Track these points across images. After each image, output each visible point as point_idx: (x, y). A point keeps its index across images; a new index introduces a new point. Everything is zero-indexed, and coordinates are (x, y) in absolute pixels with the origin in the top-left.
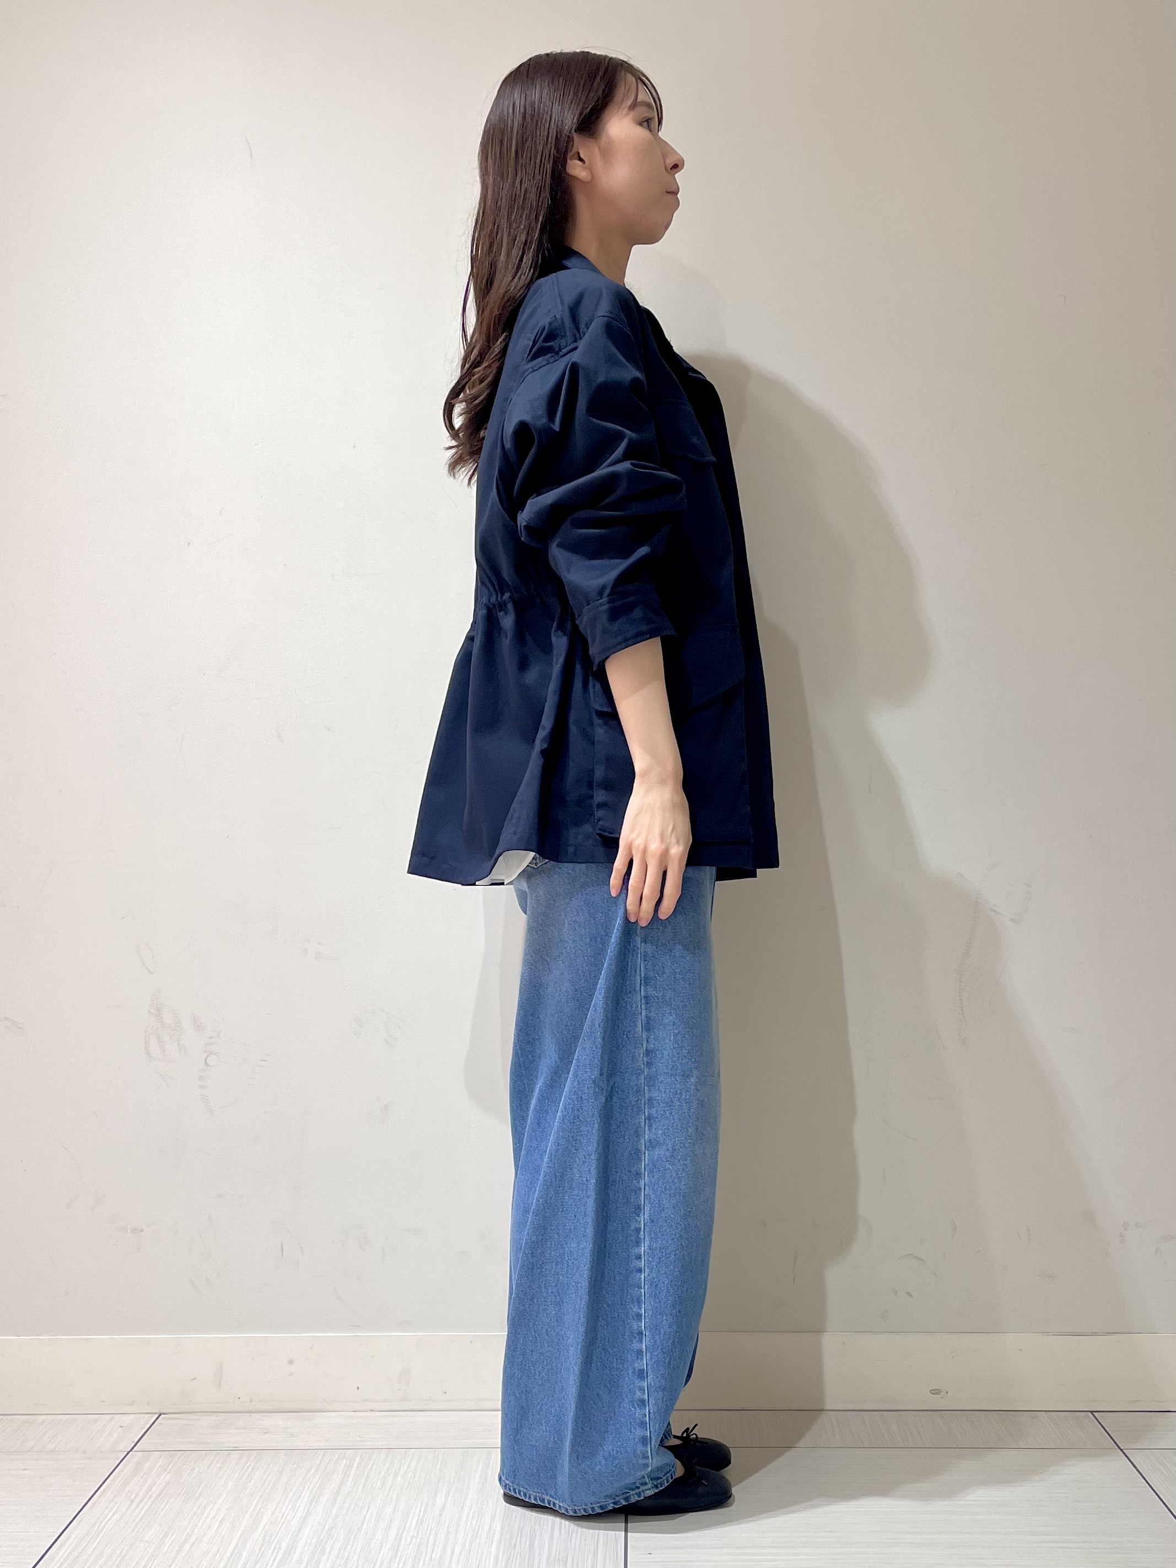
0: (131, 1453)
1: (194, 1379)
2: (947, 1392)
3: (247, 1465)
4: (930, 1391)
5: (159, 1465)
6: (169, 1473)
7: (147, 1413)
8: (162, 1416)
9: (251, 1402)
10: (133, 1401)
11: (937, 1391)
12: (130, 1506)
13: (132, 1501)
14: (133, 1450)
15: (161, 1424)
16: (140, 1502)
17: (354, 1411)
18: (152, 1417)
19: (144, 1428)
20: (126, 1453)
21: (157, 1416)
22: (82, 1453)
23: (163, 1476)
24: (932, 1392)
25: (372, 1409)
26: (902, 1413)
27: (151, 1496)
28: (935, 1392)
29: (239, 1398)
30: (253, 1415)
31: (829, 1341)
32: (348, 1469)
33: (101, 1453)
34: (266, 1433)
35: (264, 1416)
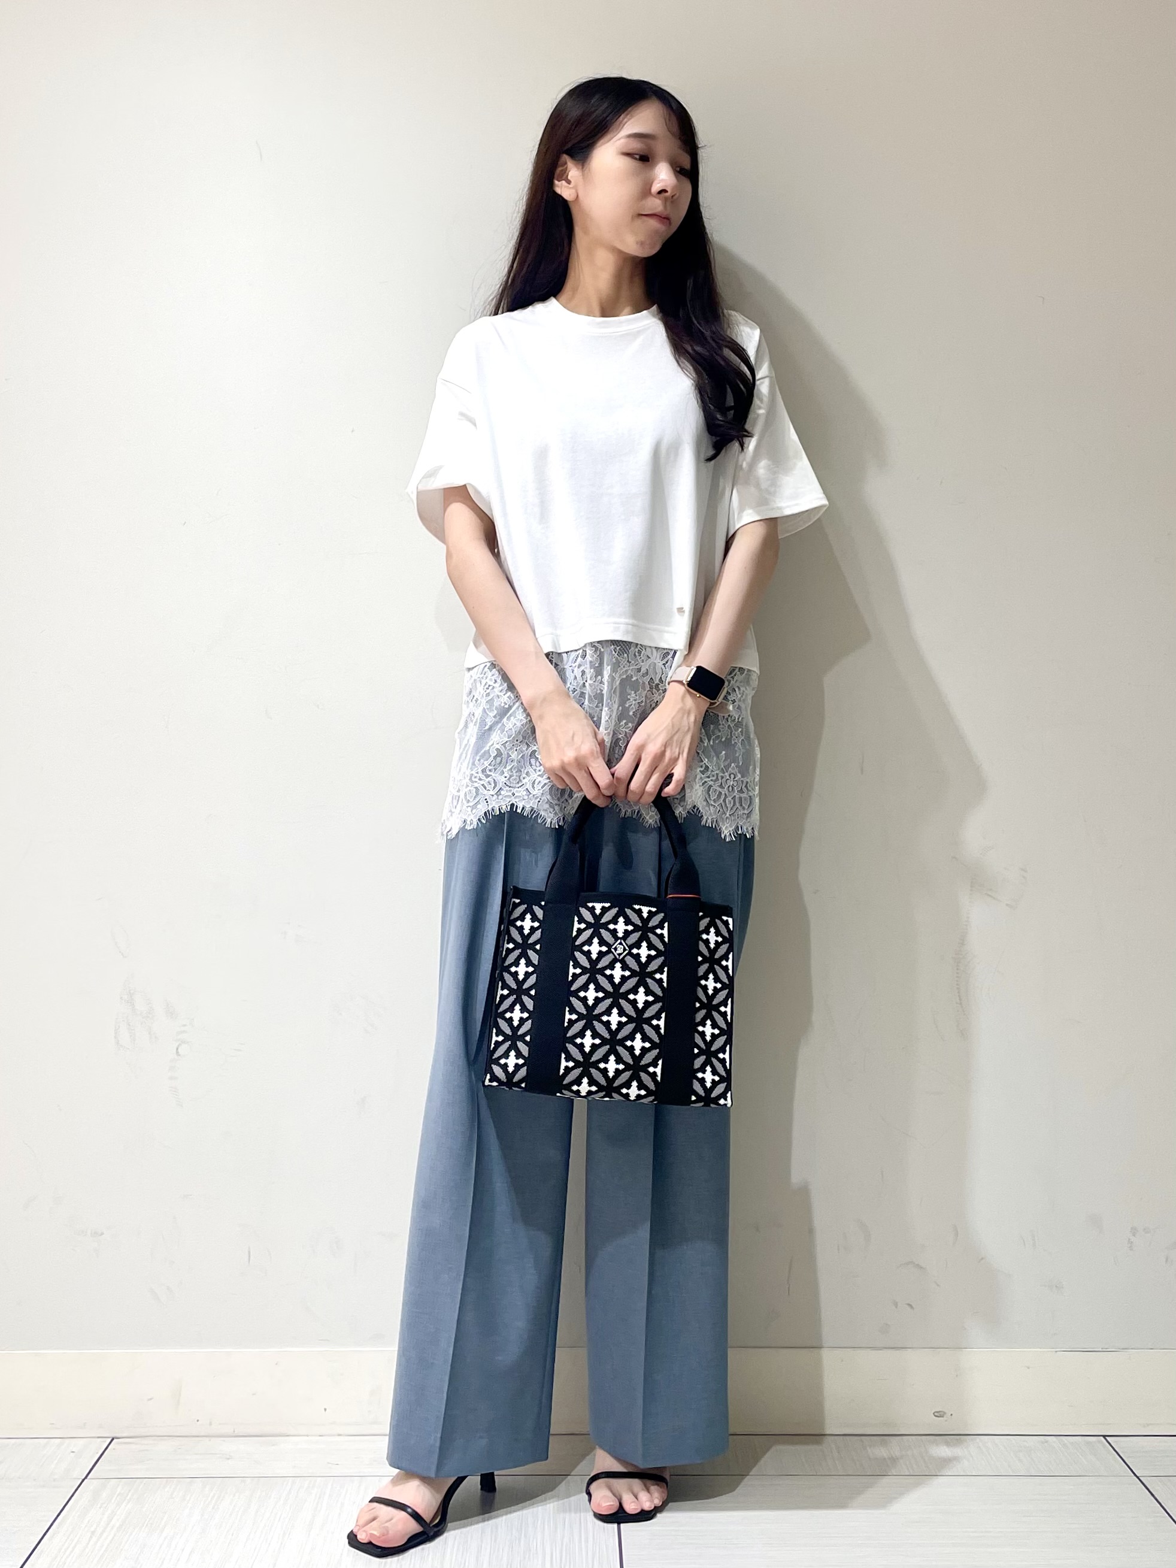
0: (86, 1480)
1: (151, 1399)
2: (951, 1415)
3: (212, 1494)
4: (934, 1413)
5: (118, 1493)
6: (129, 1502)
7: (99, 1437)
8: (115, 1440)
9: (211, 1424)
10: (85, 1424)
11: (942, 1413)
12: (91, 1537)
13: (93, 1533)
14: (89, 1477)
15: (114, 1449)
16: (102, 1534)
17: (320, 1436)
18: (105, 1442)
19: (97, 1453)
20: (80, 1481)
21: (110, 1440)
22: (35, 1480)
23: (124, 1504)
24: (936, 1414)
25: (340, 1433)
26: (904, 1437)
27: (112, 1528)
28: (939, 1414)
29: (198, 1421)
30: (213, 1439)
31: (829, 1358)
32: (320, 1498)
33: (54, 1480)
34: (229, 1459)
35: (224, 1441)
